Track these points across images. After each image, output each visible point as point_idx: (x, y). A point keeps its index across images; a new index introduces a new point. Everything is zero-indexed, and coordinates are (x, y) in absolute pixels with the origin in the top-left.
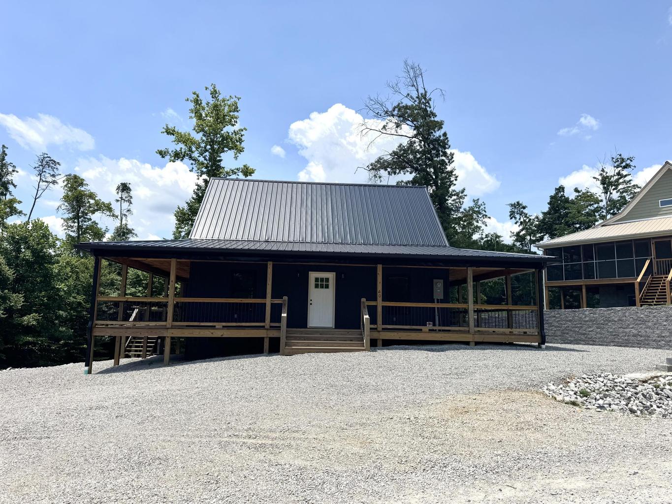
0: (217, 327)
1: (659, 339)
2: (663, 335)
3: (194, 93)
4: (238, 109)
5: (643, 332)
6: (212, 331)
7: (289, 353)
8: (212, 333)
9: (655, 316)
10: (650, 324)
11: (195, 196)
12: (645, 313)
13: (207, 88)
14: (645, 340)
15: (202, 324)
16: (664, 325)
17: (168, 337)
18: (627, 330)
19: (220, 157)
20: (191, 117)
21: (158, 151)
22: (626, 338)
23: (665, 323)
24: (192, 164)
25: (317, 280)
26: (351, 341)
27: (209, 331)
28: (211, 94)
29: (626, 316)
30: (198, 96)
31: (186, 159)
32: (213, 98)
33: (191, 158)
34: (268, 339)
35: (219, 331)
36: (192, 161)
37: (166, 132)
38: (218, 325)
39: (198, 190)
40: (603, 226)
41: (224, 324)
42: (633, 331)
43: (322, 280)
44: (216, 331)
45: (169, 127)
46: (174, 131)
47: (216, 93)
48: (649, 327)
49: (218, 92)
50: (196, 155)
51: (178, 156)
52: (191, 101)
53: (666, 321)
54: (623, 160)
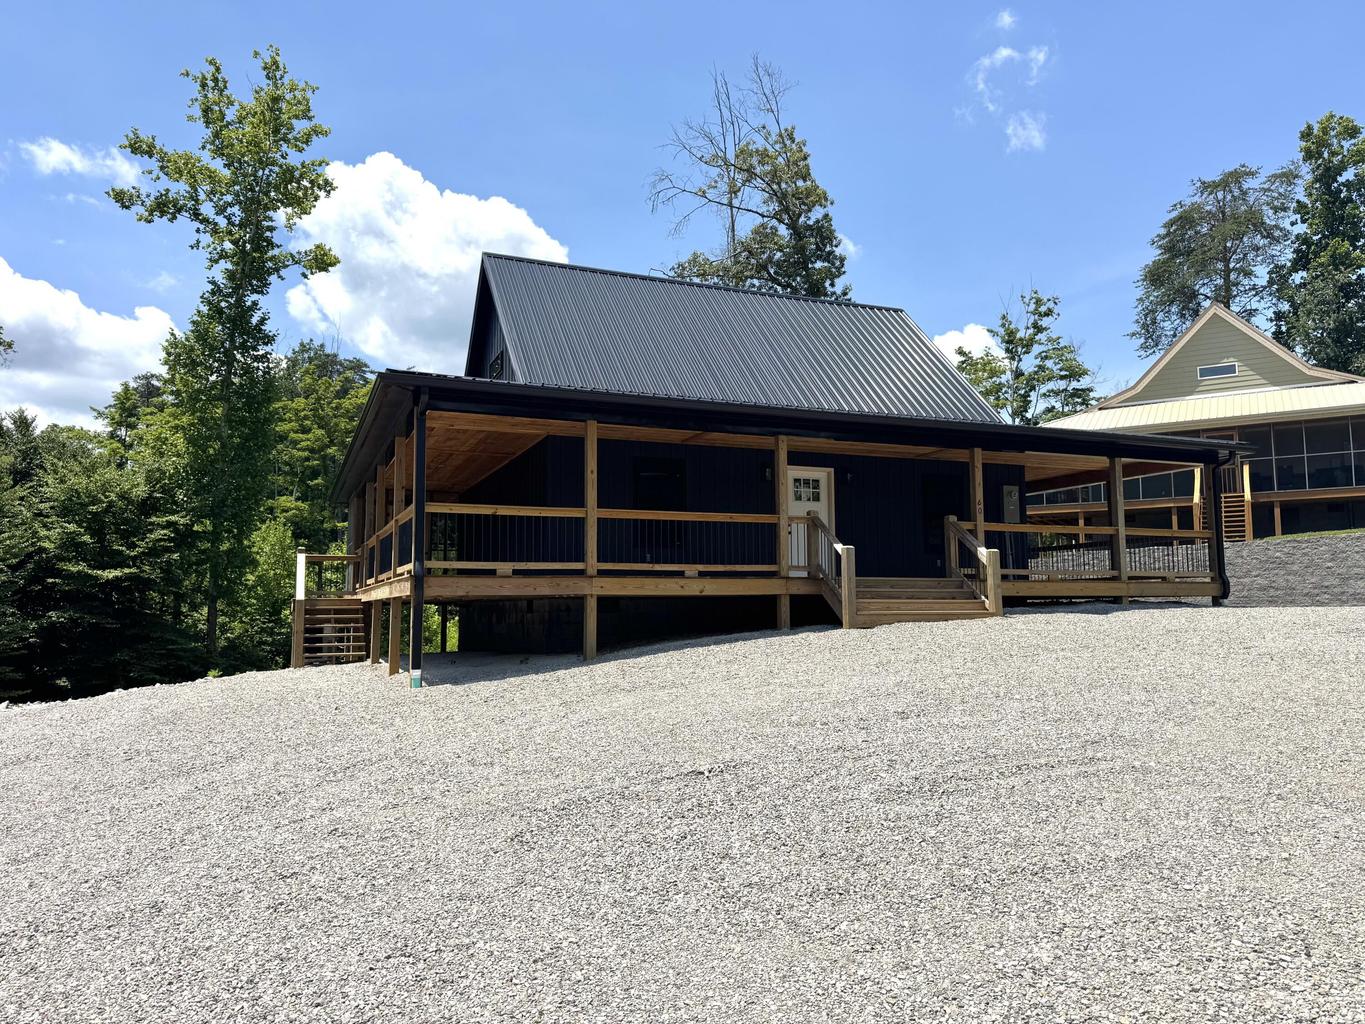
0: (687, 573)
1: (1316, 591)
2: (1326, 584)
3: (212, 62)
4: (311, 114)
5: (1281, 582)
6: (682, 582)
7: (865, 623)
8: (682, 587)
9: (1305, 554)
10: (1295, 568)
11: (205, 309)
12: (1285, 550)
13: (256, 54)
14: (1286, 594)
15: (658, 567)
16: (1328, 568)
17: (592, 596)
18: (1246, 580)
19: (271, 219)
20: (190, 118)
21: (113, 190)
22: (1245, 593)
23: (1330, 564)
24: (198, 231)
25: (797, 480)
26: (954, 598)
27: (676, 583)
28: (265, 68)
29: (1242, 557)
30: (218, 69)
31: (183, 219)
32: (268, 77)
33: (196, 215)
34: (788, 598)
35: (692, 583)
36: (197, 224)
37: (131, 146)
38: (691, 569)
39: (213, 293)
40: (1100, 409)
41: (701, 568)
42: (1259, 580)
43: (807, 482)
44: (687, 581)
45: (143, 136)
46: (151, 146)
47: (278, 67)
48: (1295, 573)
49: (281, 66)
50: (207, 209)
51: (164, 207)
52: (195, 78)
53: (1332, 560)
54: (1039, 302)
